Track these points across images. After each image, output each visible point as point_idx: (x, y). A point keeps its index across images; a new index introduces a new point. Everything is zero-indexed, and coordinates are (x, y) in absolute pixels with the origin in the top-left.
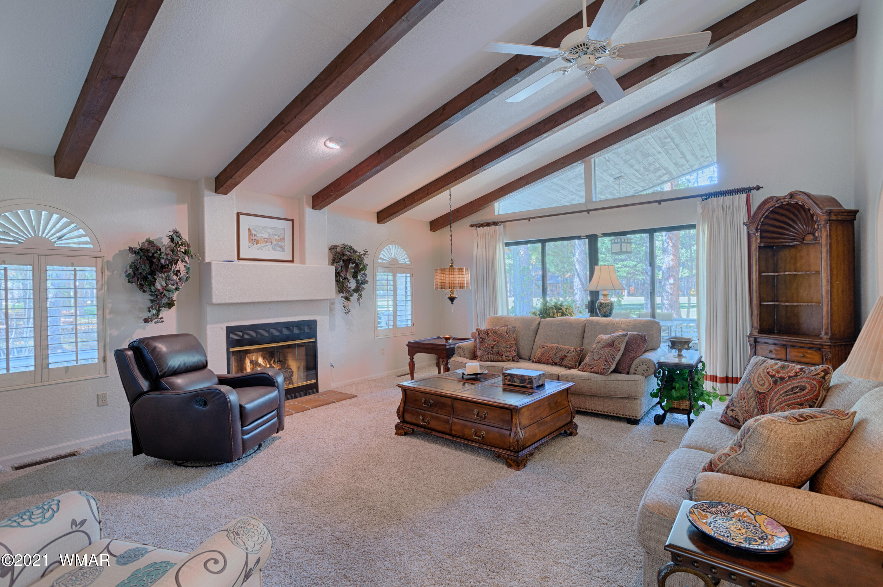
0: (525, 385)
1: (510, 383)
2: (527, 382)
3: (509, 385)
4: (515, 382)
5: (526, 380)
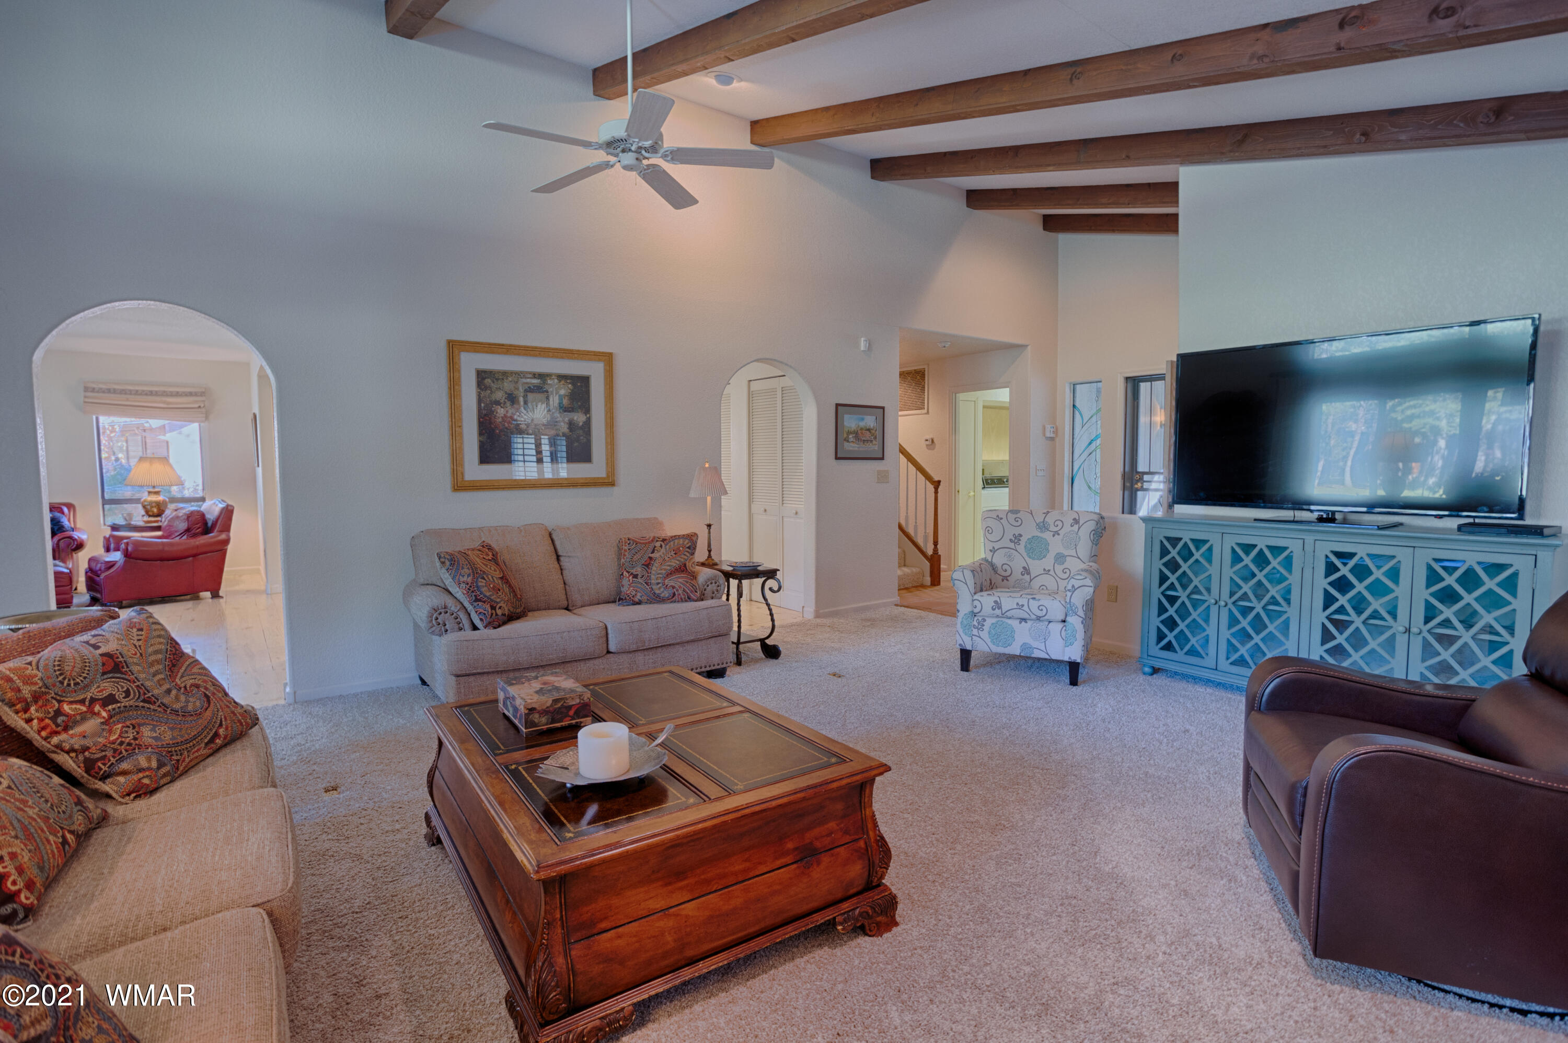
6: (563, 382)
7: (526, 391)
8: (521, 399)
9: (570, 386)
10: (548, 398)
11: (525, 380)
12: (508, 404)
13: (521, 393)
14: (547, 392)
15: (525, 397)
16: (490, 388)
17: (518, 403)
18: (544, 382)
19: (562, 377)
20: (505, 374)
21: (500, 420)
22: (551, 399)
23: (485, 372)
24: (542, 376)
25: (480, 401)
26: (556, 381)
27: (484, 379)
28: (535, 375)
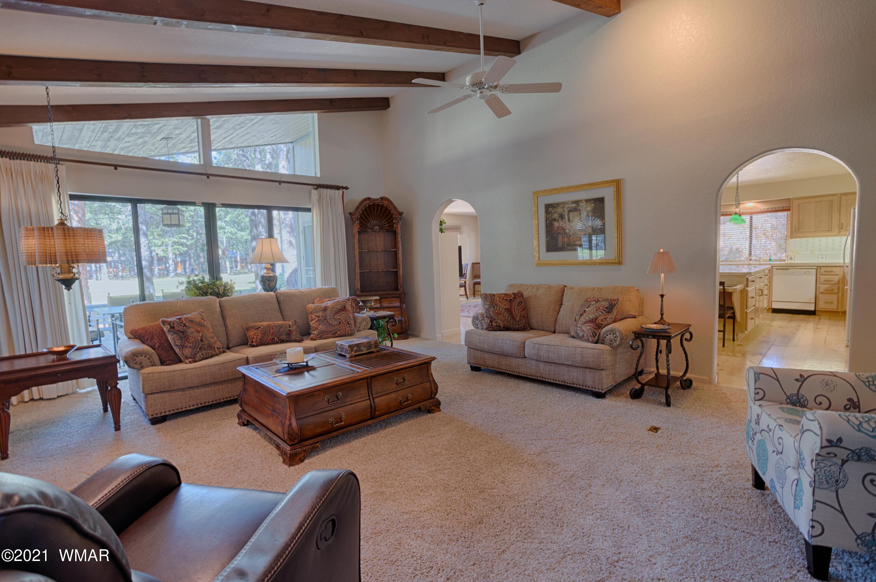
0: (372, 350)
1: (357, 353)
2: (373, 347)
3: (356, 356)
4: (362, 351)
5: (372, 345)
6: (588, 203)
7: (569, 211)
8: (566, 217)
9: (593, 205)
10: (580, 214)
11: (567, 206)
12: (560, 219)
13: (566, 213)
14: (580, 210)
15: (568, 214)
16: (551, 212)
17: (565, 219)
18: (578, 205)
19: (587, 201)
20: (558, 204)
21: (556, 229)
22: (582, 214)
23: (549, 205)
24: (577, 202)
25: (547, 220)
26: (585, 203)
27: (548, 208)
28: (573, 202)
